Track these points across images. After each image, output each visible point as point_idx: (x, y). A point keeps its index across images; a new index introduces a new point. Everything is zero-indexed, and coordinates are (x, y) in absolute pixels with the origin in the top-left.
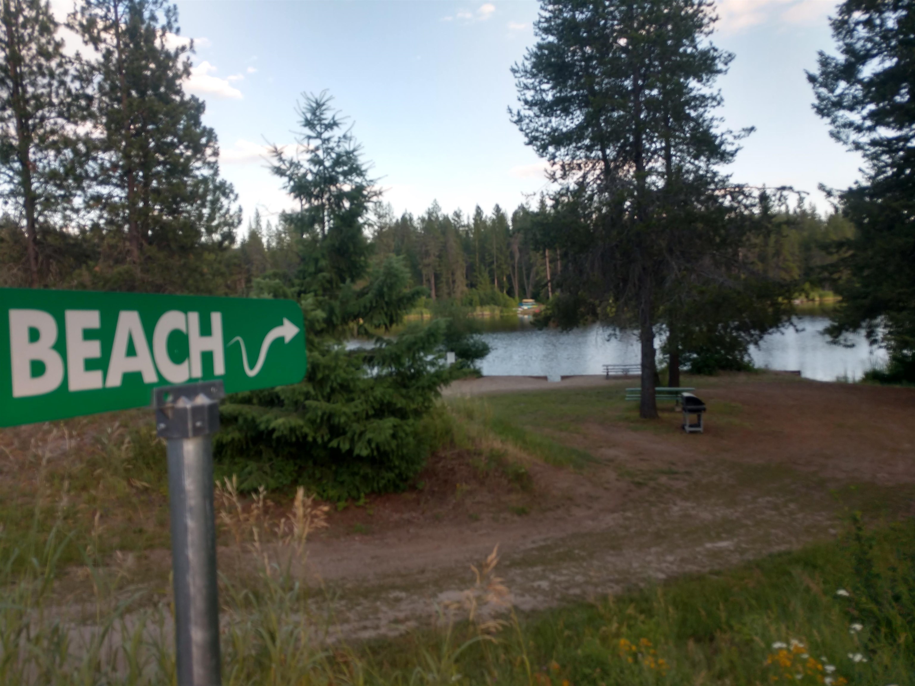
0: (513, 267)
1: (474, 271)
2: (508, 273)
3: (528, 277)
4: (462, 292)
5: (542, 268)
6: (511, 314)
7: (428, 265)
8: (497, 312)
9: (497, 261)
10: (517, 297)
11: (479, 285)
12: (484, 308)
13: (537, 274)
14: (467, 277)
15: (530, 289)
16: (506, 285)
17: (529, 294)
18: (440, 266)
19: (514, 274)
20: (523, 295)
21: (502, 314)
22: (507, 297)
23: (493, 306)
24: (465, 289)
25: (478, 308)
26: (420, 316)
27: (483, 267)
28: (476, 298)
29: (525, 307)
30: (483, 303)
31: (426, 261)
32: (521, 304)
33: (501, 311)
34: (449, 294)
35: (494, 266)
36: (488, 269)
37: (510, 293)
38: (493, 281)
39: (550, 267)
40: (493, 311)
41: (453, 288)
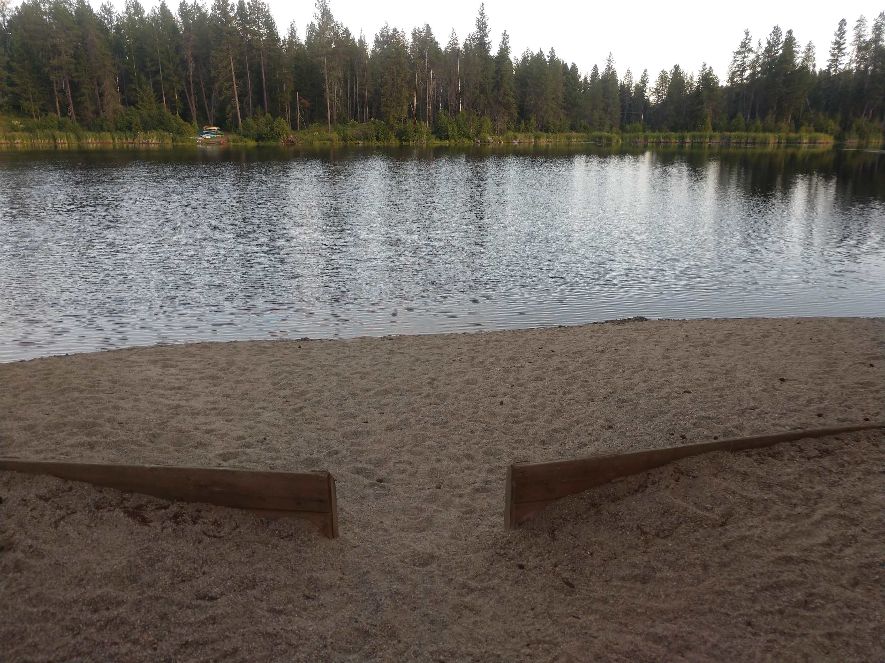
0: (188, 82)
1: (131, 82)
2: (180, 88)
3: (209, 97)
4: (115, 111)
5: (227, 85)
6: (188, 144)
7: (60, 68)
8: (168, 140)
9: (163, 71)
10: (195, 123)
11: (140, 102)
12: (149, 134)
13: (220, 93)
14: (122, 92)
15: (212, 113)
16: (179, 105)
17: (211, 120)
18: (77, 70)
19: (189, 90)
20: (204, 121)
21: (175, 144)
22: (181, 121)
23: (162, 132)
24: (120, 106)
25: (141, 134)
26: (52, 141)
27: (143, 78)
28: (137, 120)
29: (208, 137)
30: (146, 128)
31: (55, 62)
32: (201, 132)
33: (174, 140)
34: (97, 113)
35: (160, 77)
36: (151, 81)
37: (186, 116)
38: (159, 99)
39: (237, 84)
40: (162, 139)
41: (102, 105)
